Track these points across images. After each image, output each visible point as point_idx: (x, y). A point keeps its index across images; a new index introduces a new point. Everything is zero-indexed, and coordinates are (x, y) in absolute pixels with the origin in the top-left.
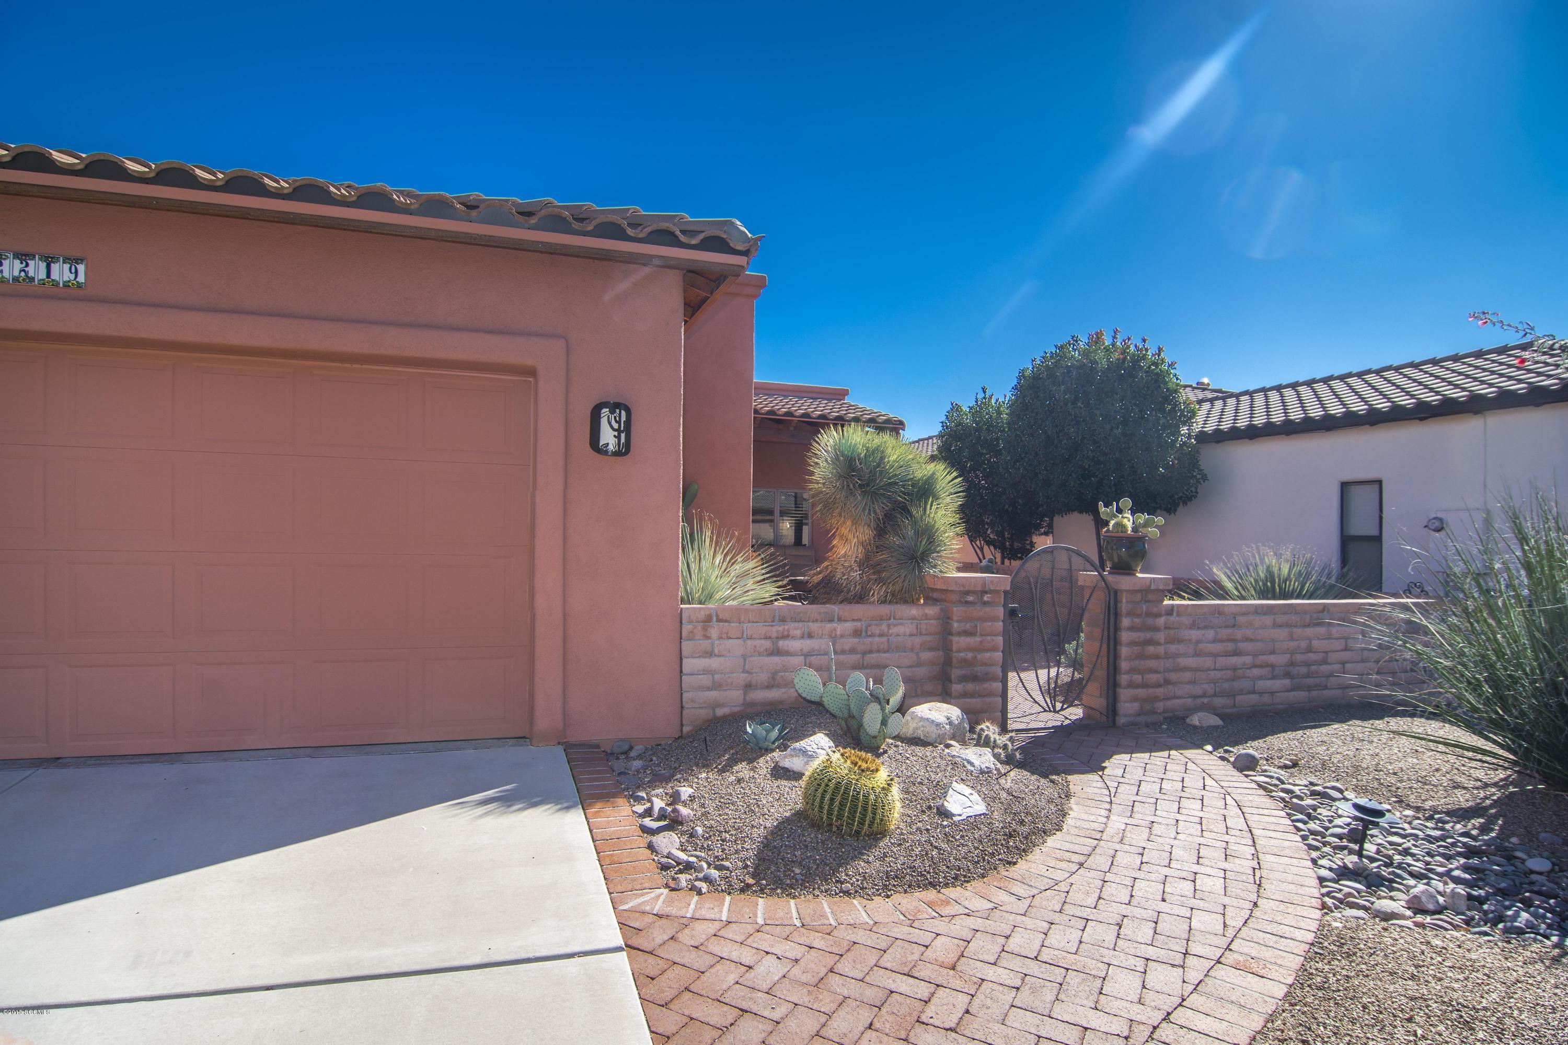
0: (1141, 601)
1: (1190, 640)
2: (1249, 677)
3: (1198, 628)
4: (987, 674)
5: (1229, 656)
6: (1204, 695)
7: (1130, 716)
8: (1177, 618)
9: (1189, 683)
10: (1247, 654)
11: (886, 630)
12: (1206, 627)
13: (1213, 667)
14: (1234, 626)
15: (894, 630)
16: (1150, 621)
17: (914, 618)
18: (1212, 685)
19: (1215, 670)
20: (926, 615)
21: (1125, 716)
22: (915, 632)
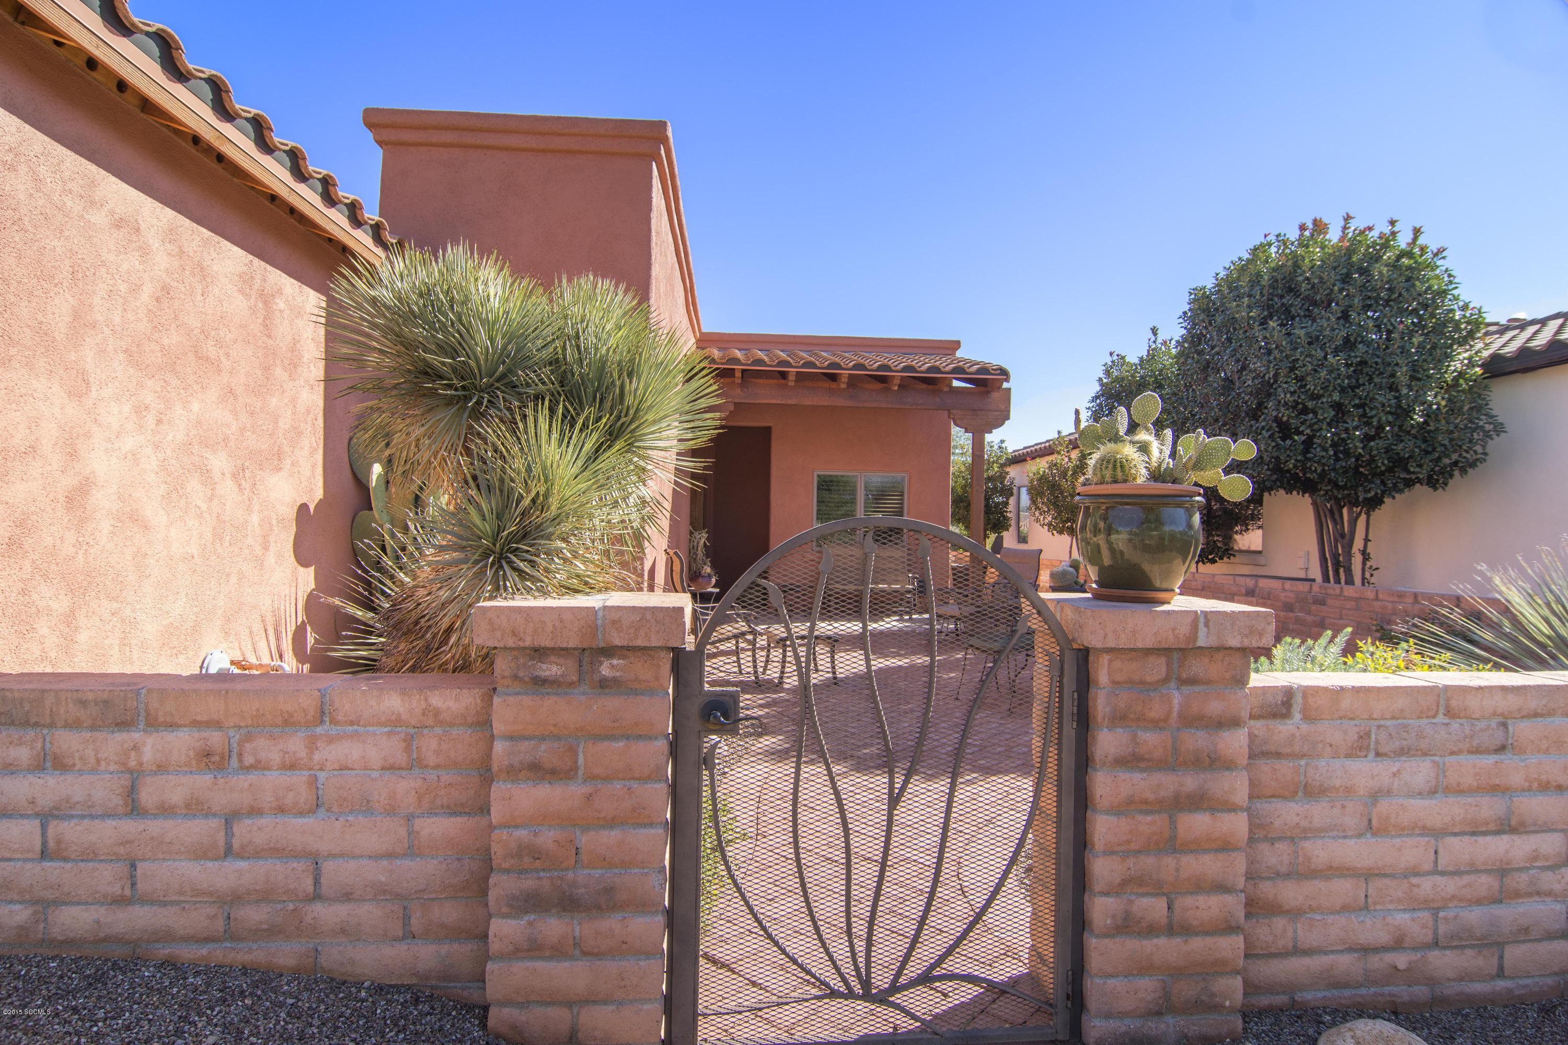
0: (1166, 680)
1: (1349, 790)
2: (1550, 894)
3: (1378, 754)
4: (609, 890)
5: (1485, 834)
6: (1398, 945)
7: (1122, 1015)
8: (1304, 727)
9: (1346, 908)
10: (1546, 828)
11: (303, 753)
12: (1403, 752)
13: (1428, 866)
14: (1502, 749)
15: (330, 753)
16: (1197, 740)
17: (395, 722)
18: (1425, 915)
19: (1435, 871)
20: (437, 713)
21: (1108, 1016)
22: (401, 758)
